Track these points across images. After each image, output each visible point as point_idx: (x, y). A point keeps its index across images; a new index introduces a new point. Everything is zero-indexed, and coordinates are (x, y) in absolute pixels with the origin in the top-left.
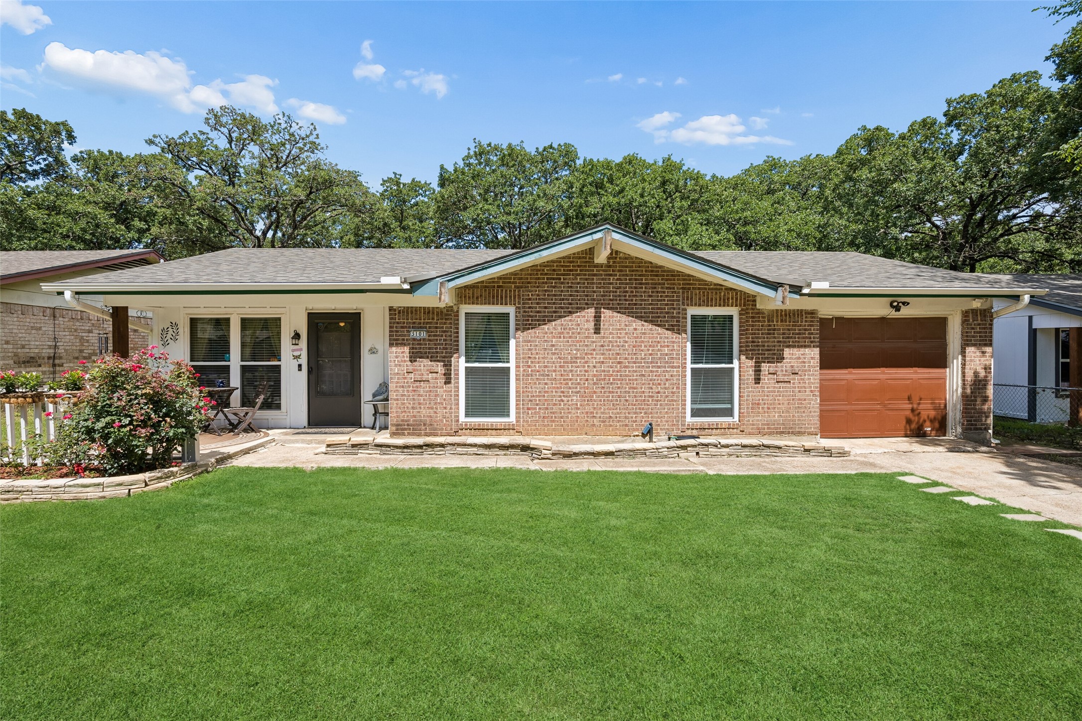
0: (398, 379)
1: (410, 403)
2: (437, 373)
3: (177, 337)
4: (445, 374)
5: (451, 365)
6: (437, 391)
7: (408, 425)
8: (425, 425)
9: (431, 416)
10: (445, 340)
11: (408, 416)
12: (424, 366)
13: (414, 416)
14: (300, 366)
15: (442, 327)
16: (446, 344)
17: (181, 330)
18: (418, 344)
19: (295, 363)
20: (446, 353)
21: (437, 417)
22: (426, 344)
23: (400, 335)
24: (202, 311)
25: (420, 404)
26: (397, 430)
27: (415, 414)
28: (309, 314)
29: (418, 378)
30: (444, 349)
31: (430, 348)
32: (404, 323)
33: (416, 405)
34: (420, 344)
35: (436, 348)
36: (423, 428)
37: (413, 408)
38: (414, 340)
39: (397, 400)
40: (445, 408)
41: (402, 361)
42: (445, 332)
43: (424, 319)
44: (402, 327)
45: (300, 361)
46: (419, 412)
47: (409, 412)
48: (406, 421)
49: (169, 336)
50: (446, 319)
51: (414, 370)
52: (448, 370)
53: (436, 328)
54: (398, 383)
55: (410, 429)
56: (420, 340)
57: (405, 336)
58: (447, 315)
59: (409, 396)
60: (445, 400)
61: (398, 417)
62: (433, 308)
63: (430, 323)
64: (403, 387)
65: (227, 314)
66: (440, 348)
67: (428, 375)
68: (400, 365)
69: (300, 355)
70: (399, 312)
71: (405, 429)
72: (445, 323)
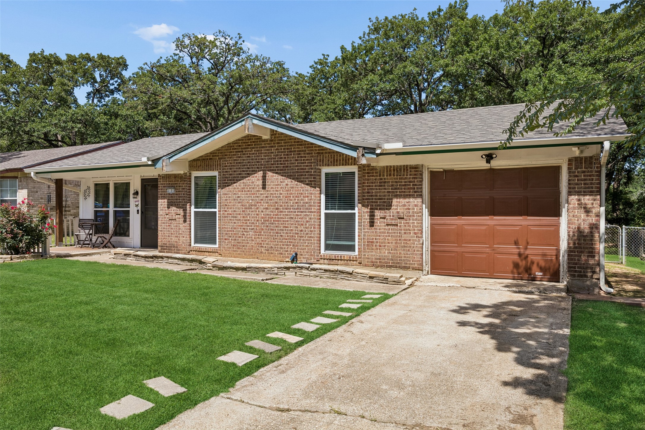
1: (167, 233)
2: (180, 215)
3: (90, 195)
4: (183, 216)
5: (187, 210)
6: (180, 226)
8: (174, 247)
9: (177, 242)
10: (184, 194)
12: (174, 211)
13: (169, 241)
14: (138, 211)
15: (183, 186)
16: (184, 197)
17: (91, 191)
19: (136, 209)
20: (184, 202)
22: (175, 197)
24: (99, 179)
25: (172, 234)
26: (161, 249)
28: (141, 179)
29: (171, 218)
31: (176, 200)
32: (165, 184)
34: (172, 197)
35: (179, 200)
37: (169, 236)
38: (169, 194)
39: (162, 231)
40: (184, 237)
41: (164, 207)
42: (183, 189)
43: (174, 181)
44: (164, 187)
46: (171, 239)
47: (167, 239)
48: (166, 244)
49: (87, 194)
50: (185, 181)
51: (169, 213)
52: (185, 213)
53: (180, 186)
54: (162, 220)
55: (167, 249)
56: (172, 194)
57: (165, 191)
58: (185, 178)
59: (167, 229)
60: (183, 232)
61: (162, 241)
62: (178, 174)
63: (177, 184)
64: (164, 223)
65: (108, 181)
67: (175, 216)
68: (163, 210)
69: (138, 205)
70: (163, 177)
72: (184, 184)
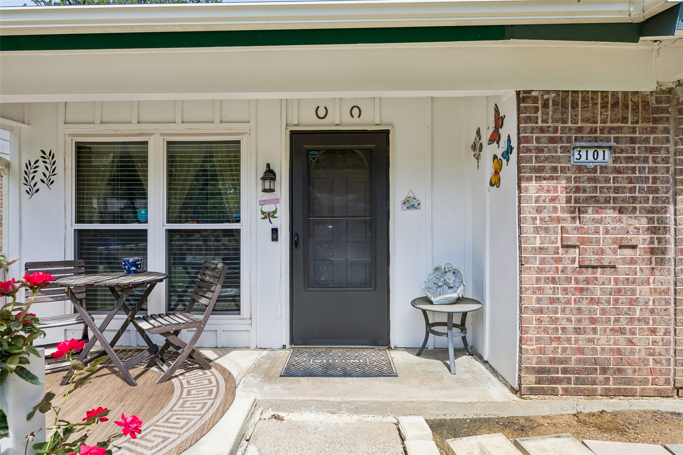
0: (543, 261)
1: (569, 320)
2: (634, 247)
3: (53, 178)
4: (652, 251)
5: (666, 230)
6: (633, 292)
7: (565, 371)
8: (604, 371)
9: (619, 351)
10: (653, 170)
11: (564, 350)
12: (607, 232)
13: (581, 351)
14: (275, 231)
15: (647, 140)
16: (655, 180)
17: (59, 165)
18: (590, 180)
19: (266, 227)
20: (655, 200)
21: (632, 352)
22: (607, 180)
23: (547, 159)
24: (98, 128)
25: (593, 321)
26: (539, 381)
27: (581, 344)
28: (293, 133)
29: (591, 258)
30: (651, 190)
31: (617, 190)
32: (556, 130)
33: (586, 324)
34: (594, 180)
35: (632, 190)
36: (601, 377)
37: (577, 331)
38: (580, 169)
39: (541, 311)
40: (653, 331)
41: (552, 219)
42: (652, 150)
43: (604, 122)
44: (552, 140)
45: (276, 223)
46: (591, 341)
47: (569, 340)
48: (561, 362)
49: (39, 176)
50: (655, 121)
51: (583, 241)
52: (660, 241)
53: (633, 141)
54: (541, 270)
55: (569, 381)
56: (595, 170)
57: (558, 160)
58: (657, 110)
59: (568, 302)
60: (652, 311)
61: (542, 351)
62: (625, 94)
63: (619, 130)
64: (553, 280)
65: (142, 135)
66: (641, 190)
67: (615, 252)
68: (546, 230)
69: (275, 212)
70: (545, 105)
71: (559, 381)
72: (653, 131)
